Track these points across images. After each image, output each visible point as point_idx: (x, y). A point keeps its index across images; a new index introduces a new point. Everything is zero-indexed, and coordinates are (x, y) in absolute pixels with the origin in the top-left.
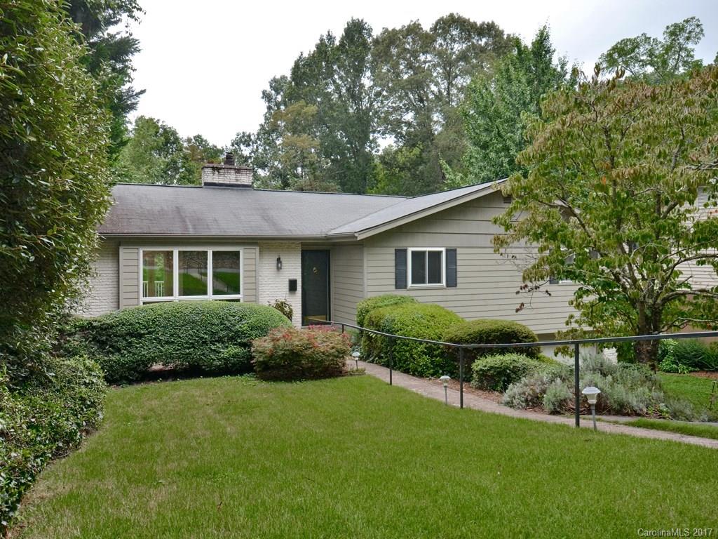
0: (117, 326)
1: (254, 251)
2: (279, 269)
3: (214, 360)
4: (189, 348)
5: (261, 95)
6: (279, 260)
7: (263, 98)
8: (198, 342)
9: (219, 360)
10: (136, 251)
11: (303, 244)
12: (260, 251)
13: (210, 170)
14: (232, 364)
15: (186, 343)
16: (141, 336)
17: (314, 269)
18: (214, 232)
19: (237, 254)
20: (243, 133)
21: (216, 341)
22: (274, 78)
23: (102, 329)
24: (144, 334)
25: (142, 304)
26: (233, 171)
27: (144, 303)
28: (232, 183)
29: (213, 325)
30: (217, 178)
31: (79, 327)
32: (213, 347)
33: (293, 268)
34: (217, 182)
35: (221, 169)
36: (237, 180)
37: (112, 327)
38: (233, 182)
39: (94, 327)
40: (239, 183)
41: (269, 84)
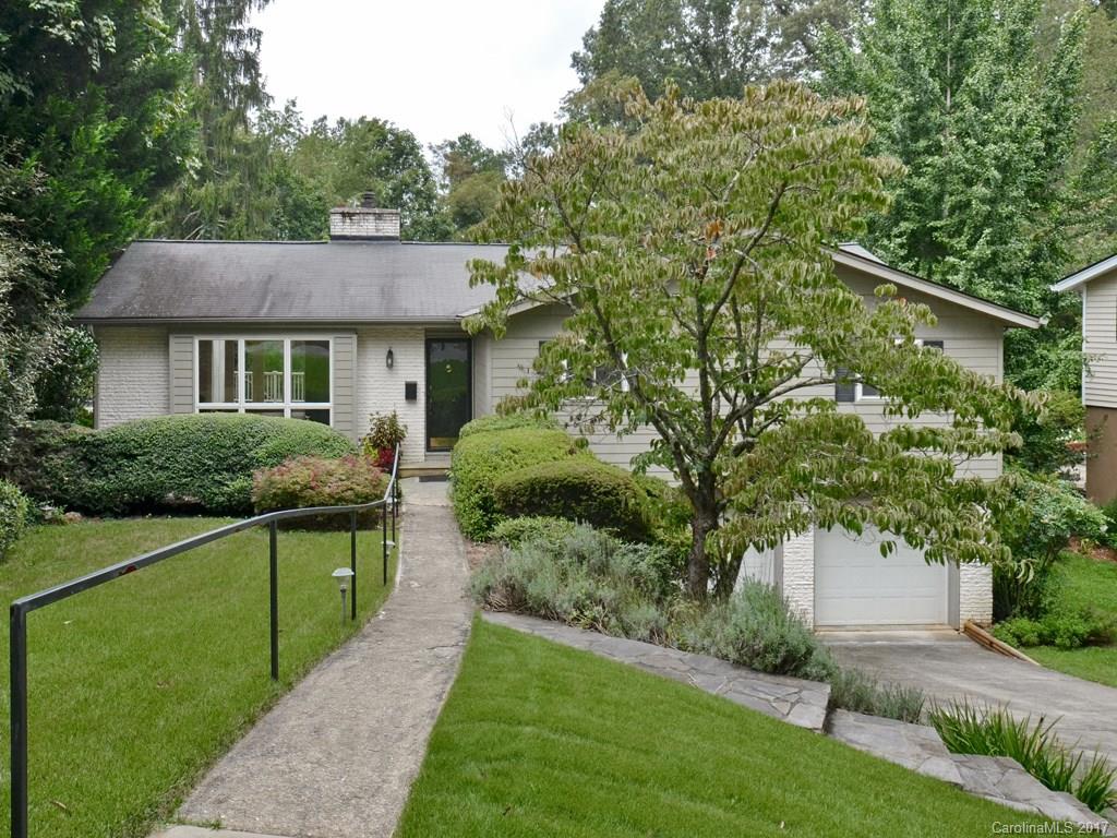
0: (110, 443)
1: (349, 341)
2: (390, 366)
3: (217, 494)
4: (186, 477)
5: (571, 61)
6: (390, 354)
7: (573, 66)
8: (198, 469)
9: (223, 495)
10: (189, 340)
11: (427, 330)
12: (358, 341)
13: (339, 217)
14: (238, 501)
15: (185, 469)
16: (132, 457)
17: (448, 367)
18: (295, 313)
19: (326, 345)
20: (542, 124)
21: (224, 469)
22: (591, 30)
23: (94, 445)
24: (138, 455)
25: (197, 411)
26: (371, 217)
27: (201, 411)
28: (370, 234)
29: (222, 447)
30: (349, 229)
31: (70, 442)
32: (217, 478)
33: (413, 366)
34: (348, 234)
35: (354, 214)
36: (377, 230)
37: (104, 443)
38: (372, 233)
39: (87, 443)
40: (380, 234)
41: (582, 42)
